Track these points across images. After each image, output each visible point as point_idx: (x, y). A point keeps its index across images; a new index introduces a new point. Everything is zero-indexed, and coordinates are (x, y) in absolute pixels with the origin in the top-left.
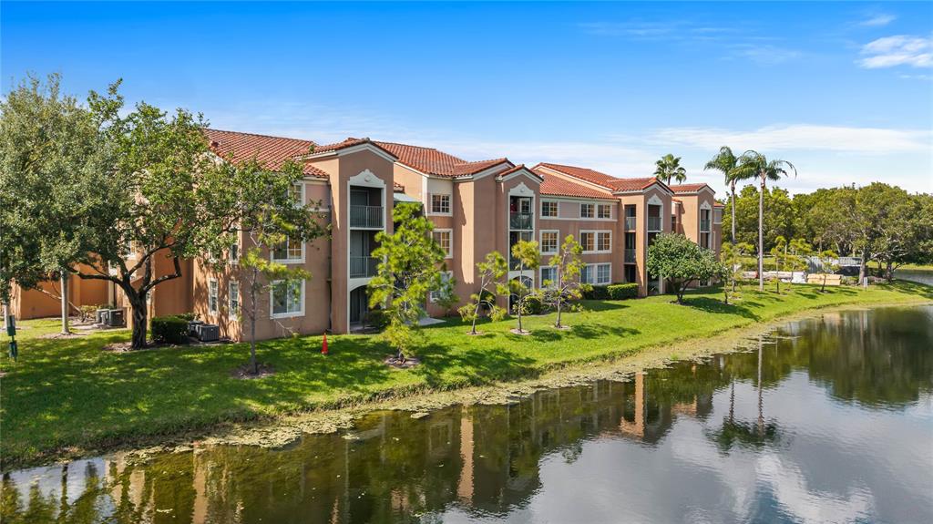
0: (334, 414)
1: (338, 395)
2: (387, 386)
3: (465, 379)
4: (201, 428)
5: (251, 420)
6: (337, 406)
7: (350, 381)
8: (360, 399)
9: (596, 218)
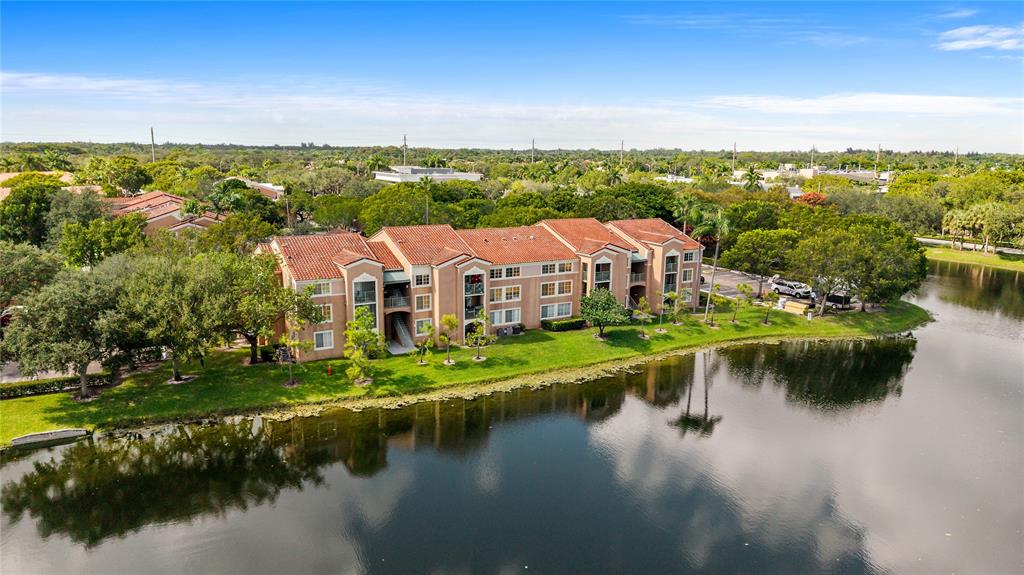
0: (316, 407)
1: (323, 398)
2: (346, 395)
3: (386, 392)
4: (261, 409)
5: (283, 407)
6: (320, 403)
7: (330, 391)
8: (331, 401)
9: (557, 272)
